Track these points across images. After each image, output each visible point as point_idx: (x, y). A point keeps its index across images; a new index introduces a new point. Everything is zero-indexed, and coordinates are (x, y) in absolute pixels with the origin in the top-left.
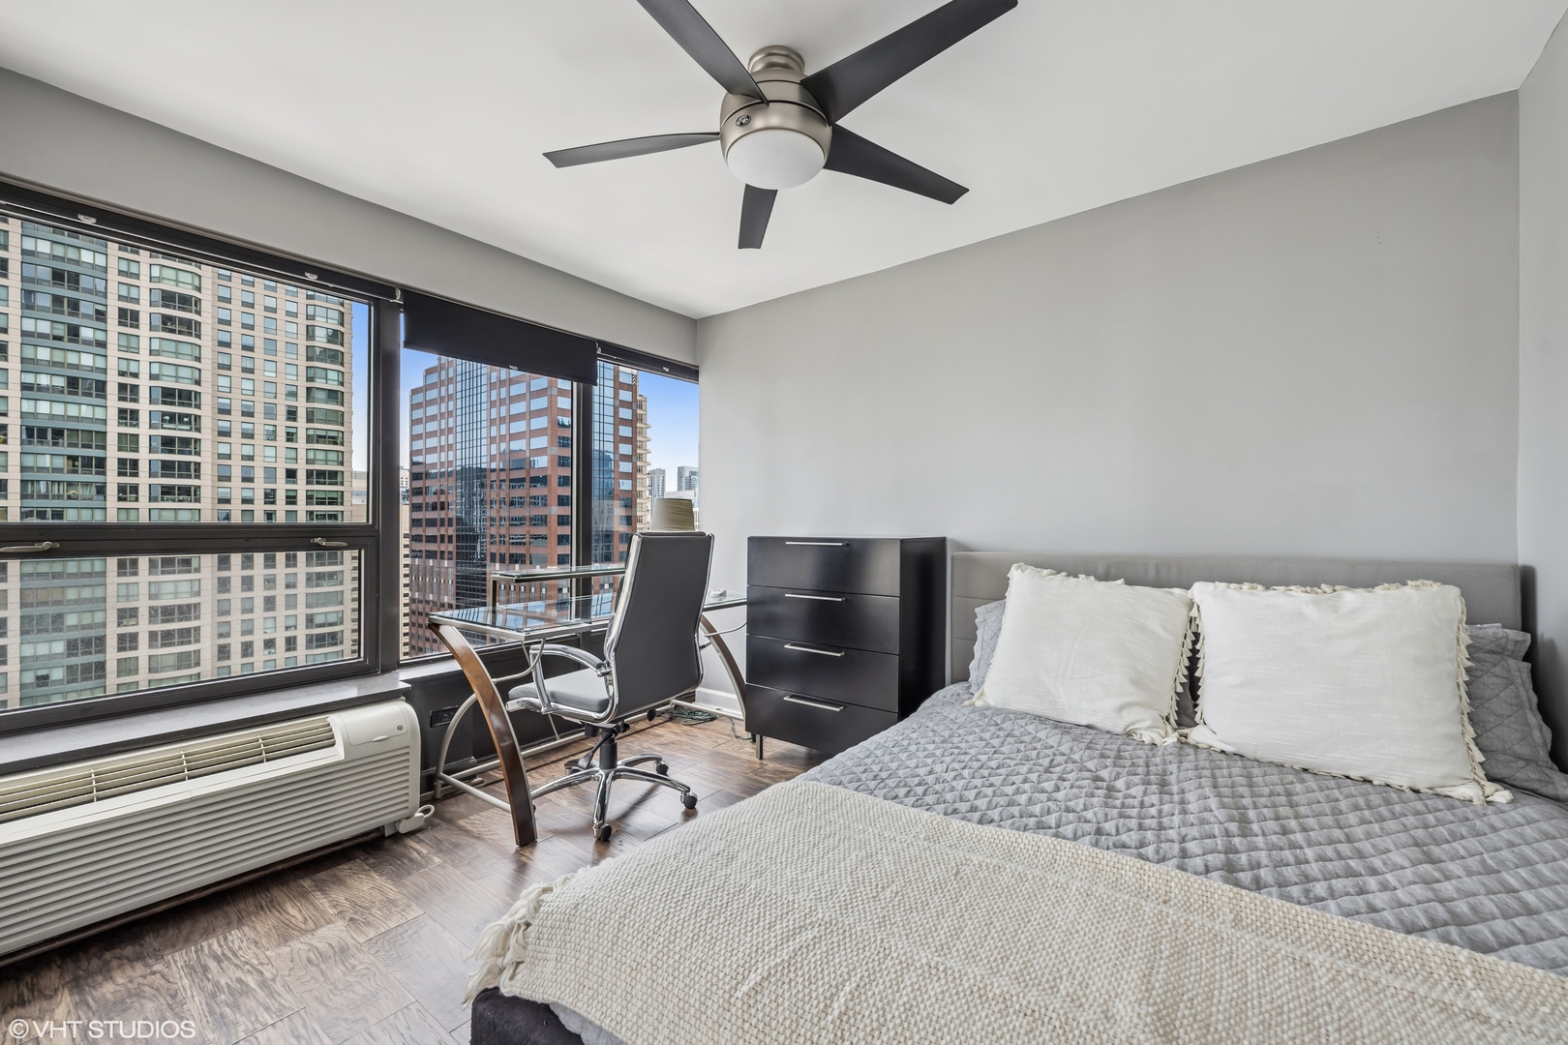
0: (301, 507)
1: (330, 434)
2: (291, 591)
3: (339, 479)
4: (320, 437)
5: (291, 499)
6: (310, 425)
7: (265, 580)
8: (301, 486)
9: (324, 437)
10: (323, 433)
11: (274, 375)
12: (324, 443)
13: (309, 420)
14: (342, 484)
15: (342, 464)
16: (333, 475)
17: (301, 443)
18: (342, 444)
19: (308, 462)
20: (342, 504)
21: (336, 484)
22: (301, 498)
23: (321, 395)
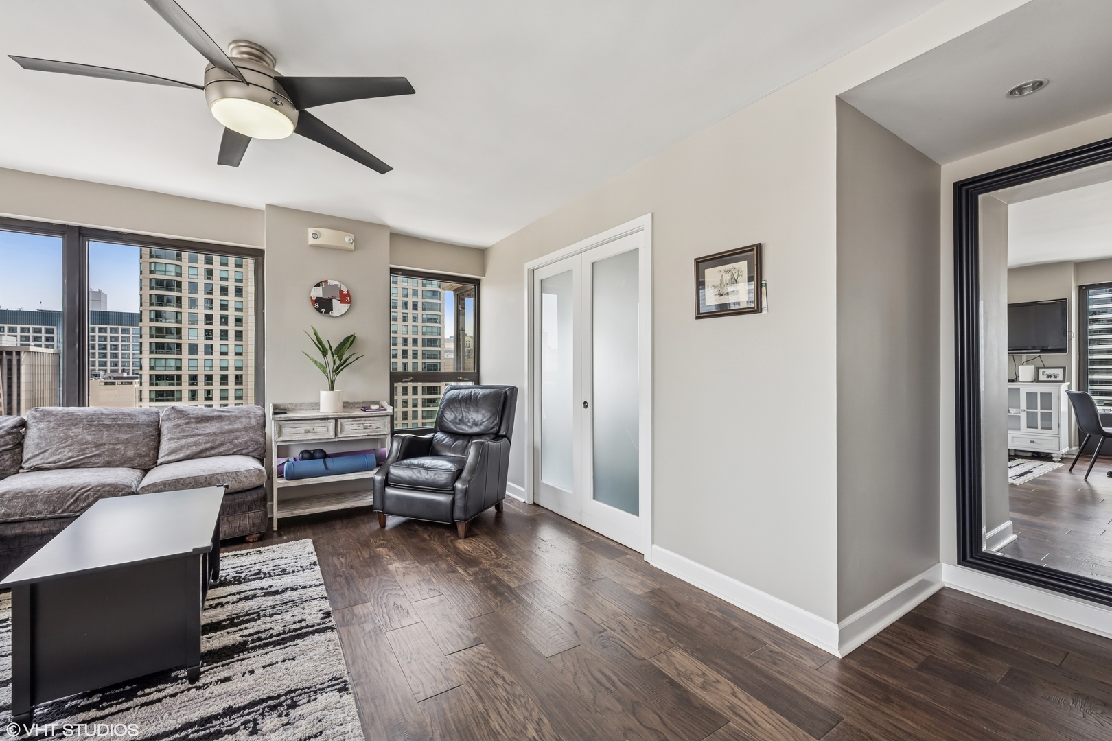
0: (420, 360)
1: (434, 317)
2: (415, 409)
3: (438, 344)
4: (429, 319)
5: (415, 355)
6: (424, 312)
7: (403, 402)
8: (420, 348)
9: (431, 319)
10: (430, 317)
11: (406, 284)
12: (431, 322)
13: (424, 309)
14: (440, 346)
15: (440, 334)
16: (435, 340)
17: (420, 323)
18: (440, 323)
19: (423, 334)
20: (440, 358)
21: (437, 346)
22: (420, 354)
23: (429, 294)
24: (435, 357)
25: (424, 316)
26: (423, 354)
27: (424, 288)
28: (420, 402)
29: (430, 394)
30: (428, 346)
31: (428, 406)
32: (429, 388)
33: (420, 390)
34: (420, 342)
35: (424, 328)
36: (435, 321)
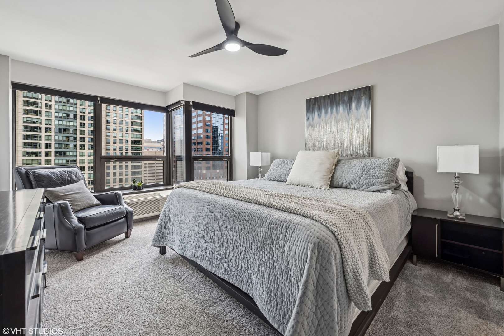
0: (130, 151)
1: (137, 129)
2: (127, 177)
3: (140, 143)
4: (135, 130)
5: (127, 149)
6: (132, 127)
8: (130, 145)
12: (136, 132)
15: (141, 138)
16: (139, 141)
17: (130, 132)
18: (141, 132)
19: (132, 138)
20: (141, 150)
22: (130, 149)
24: (139, 150)
25: (132, 129)
26: (132, 149)
27: (132, 114)
28: (130, 173)
29: (136, 169)
30: (134, 144)
31: (134, 175)
32: (135, 166)
33: (130, 167)
34: (130, 142)
35: (132, 135)
36: (139, 131)
